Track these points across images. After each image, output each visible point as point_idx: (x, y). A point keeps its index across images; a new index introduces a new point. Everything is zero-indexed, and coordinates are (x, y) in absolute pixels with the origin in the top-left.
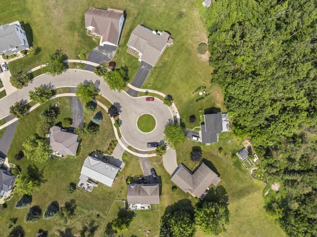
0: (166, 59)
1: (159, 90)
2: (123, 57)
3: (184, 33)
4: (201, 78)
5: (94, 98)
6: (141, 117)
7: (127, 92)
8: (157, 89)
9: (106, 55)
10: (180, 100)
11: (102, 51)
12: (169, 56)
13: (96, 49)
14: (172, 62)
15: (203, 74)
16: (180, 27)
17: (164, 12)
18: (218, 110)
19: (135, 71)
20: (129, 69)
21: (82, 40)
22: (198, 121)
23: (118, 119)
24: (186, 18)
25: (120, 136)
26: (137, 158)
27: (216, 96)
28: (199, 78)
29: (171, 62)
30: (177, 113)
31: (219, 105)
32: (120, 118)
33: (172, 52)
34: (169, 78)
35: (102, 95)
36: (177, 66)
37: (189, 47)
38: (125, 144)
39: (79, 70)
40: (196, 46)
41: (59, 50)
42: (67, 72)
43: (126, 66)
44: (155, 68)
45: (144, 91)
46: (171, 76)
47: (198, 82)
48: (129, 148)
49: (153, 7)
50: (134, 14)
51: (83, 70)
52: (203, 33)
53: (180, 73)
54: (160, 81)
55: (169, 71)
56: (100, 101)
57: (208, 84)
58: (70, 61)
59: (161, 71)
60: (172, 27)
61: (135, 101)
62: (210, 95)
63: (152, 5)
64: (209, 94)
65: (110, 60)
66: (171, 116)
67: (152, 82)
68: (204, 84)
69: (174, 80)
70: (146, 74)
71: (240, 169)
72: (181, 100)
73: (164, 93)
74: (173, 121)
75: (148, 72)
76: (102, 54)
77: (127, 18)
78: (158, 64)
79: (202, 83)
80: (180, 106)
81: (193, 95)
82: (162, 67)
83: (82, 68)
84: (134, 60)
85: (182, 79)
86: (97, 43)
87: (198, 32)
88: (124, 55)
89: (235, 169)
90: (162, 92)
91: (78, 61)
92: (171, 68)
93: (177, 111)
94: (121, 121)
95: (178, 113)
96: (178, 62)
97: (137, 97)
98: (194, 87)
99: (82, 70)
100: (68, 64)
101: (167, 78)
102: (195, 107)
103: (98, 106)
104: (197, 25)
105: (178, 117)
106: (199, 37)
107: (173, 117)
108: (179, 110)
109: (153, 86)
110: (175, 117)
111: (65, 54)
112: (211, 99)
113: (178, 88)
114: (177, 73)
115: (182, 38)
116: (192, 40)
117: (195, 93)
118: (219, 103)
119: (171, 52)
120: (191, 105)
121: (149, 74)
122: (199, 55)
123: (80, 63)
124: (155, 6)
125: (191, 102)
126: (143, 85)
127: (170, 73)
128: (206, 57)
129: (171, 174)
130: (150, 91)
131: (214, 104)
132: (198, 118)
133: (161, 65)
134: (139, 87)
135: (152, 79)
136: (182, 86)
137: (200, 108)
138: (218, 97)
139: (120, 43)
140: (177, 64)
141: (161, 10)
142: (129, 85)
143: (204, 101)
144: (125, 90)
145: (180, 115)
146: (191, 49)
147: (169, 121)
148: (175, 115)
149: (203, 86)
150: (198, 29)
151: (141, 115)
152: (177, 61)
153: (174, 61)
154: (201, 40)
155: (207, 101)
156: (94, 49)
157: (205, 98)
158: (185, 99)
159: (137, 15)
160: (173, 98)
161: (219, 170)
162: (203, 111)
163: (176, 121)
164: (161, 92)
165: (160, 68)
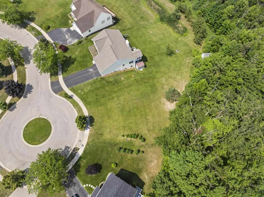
0: (122, 79)
1: (87, 103)
2: (80, 50)
3: (163, 69)
4: (147, 124)
5: (16, 66)
6: (39, 119)
7: (52, 83)
8: (85, 101)
9: (67, 38)
10: (100, 132)
11: (67, 34)
12: (128, 78)
13: (64, 29)
14: (126, 86)
15: (154, 123)
16: (163, 62)
17: (156, 41)
18: (141, 184)
19: (80, 68)
20: (76, 62)
21: (61, 16)
22: (101, 178)
23: (15, 103)
24: (175, 59)
27: (151, 161)
28: (145, 123)
29: (124, 85)
30: (83, 145)
31: (146, 177)
32: (17, 103)
33: (134, 77)
34: (109, 99)
35: (26, 70)
36: (128, 94)
37: (158, 84)
39: (32, 35)
40: (167, 88)
41: (34, 13)
42: (20, 30)
43: (75, 59)
44: (102, 78)
45: (70, 93)
46: (113, 98)
47: (140, 127)
49: (149, 32)
50: (125, 27)
51: (34, 38)
52: (183, 82)
53: (126, 103)
54: (96, 95)
55: (115, 92)
56: (19, 73)
57: (151, 139)
58: (33, 24)
59: (107, 86)
60: (154, 56)
61: (51, 97)
62: (143, 154)
63: (149, 30)
64: (143, 152)
65: (67, 44)
66: (73, 144)
67: (86, 90)
68: (146, 135)
69: (113, 105)
70: (88, 79)
72: (102, 134)
73: (88, 111)
74: (70, 153)
75: (92, 78)
76: (65, 36)
77: (116, 25)
78: (109, 77)
79: (144, 131)
80: (93, 140)
81: (121, 138)
82: (111, 82)
83: (35, 35)
84: (88, 59)
85: (122, 111)
86: (70, 26)
87: (178, 77)
88: (83, 49)
90: (87, 108)
91: (39, 29)
92: (120, 90)
93: (85, 144)
94: (15, 107)
95: (84, 147)
96: (132, 90)
97: (56, 93)
98: (131, 129)
100: (29, 25)
101: (107, 97)
102: (111, 155)
103: (11, 75)
104: (182, 70)
105: (80, 152)
106: (178, 83)
107: (74, 147)
108: (88, 144)
109: (84, 94)
110: (76, 150)
111: (35, 18)
112: (141, 160)
113: (109, 117)
114: (122, 100)
115: (157, 72)
116: (166, 80)
117: (126, 137)
118: (147, 174)
119: (133, 76)
120: (110, 149)
121: (91, 80)
122: (164, 100)
123: (38, 31)
124: (151, 32)
125: (113, 144)
126: (74, 87)
127: (114, 95)
128: (170, 106)
130: (76, 98)
131: (140, 170)
132: (104, 174)
133: (112, 80)
134: (68, 86)
135: (89, 88)
136: (117, 118)
137: (117, 162)
138: (153, 164)
139: (89, 37)
140: (130, 91)
141: (154, 39)
142: (60, 78)
143: (129, 156)
144: (51, 79)
145: (85, 152)
146: (160, 88)
147: (65, 149)
148: (78, 147)
149: (142, 136)
150: (181, 76)
151: (41, 117)
152: (133, 88)
153: (130, 86)
154: (177, 87)
155: (133, 159)
156: (61, 28)
157: (134, 153)
158: (107, 136)
159: (127, 29)
160: (94, 124)
162: (119, 169)
163: (73, 155)
164: (86, 106)
165: (108, 82)
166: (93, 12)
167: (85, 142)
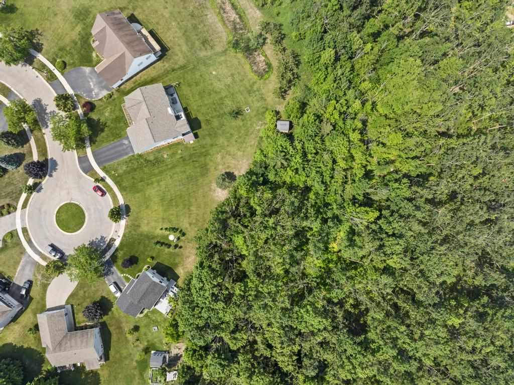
0: (165, 156)
1: (122, 189)
2: (111, 109)
3: (221, 140)
4: (189, 217)
5: (32, 131)
6: (70, 204)
7: (79, 158)
8: (120, 185)
9: (92, 87)
10: (137, 223)
11: (91, 79)
12: (174, 154)
13: (87, 70)
14: (169, 167)
15: (198, 215)
16: (224, 128)
17: (218, 90)
18: (176, 277)
19: (112, 139)
20: (106, 129)
21: (79, 42)
22: (137, 269)
23: (40, 183)
24: (241, 124)
25: (24, 206)
26: (23, 252)
27: (189, 257)
28: (187, 215)
29: (167, 165)
30: (119, 236)
31: (182, 271)
32: (43, 183)
33: (181, 154)
34: (148, 185)
35: (45, 136)
36: (171, 177)
37: (211, 164)
38: (23, 220)
39: (43, 79)
40: (222, 170)
41: (39, 32)
42: (24, 68)
43: (106, 124)
45: (102, 174)
46: (152, 183)
47: (181, 220)
48: (25, 230)
49: (211, 73)
50: (176, 63)
51: (47, 84)
52: (244, 161)
53: (167, 189)
54: (133, 178)
55: (155, 175)
56: (37, 141)
57: (191, 233)
58: (40, 57)
59: (145, 167)
60: (211, 119)
61: (80, 177)
62: (181, 250)
63: (211, 69)
64: (181, 247)
65: (92, 97)
66: (109, 234)
67: (121, 171)
68: (187, 229)
69: (152, 192)
70: (121, 156)
71: (141, 375)
72: (139, 226)
73: (124, 198)
74: (107, 243)
75: (127, 154)
76: (89, 82)
77: (162, 61)
78: (148, 153)
79: (184, 224)
80: (130, 232)
81: (158, 232)
82: (151, 161)
83: (48, 80)
84: (122, 124)
85: (163, 199)
86: (94, 63)
87: (240, 153)
88: (115, 107)
89: (135, 368)
90: (122, 195)
91: (51, 66)
92: (161, 173)
93: (121, 236)
94: (41, 188)
95: (120, 238)
96: (176, 173)
97: (86, 173)
98: (170, 221)
99: (46, 82)
100: (35, 60)
101: (146, 181)
102: (149, 249)
103: (28, 145)
104: (246, 144)
105: (117, 243)
106: (236, 163)
107: (110, 238)
108: (124, 235)
109: (118, 176)
110: (113, 240)
111: (42, 44)
112: (178, 255)
113: (147, 207)
114: (163, 187)
115: (212, 145)
116: (222, 158)
117: (164, 231)
118: (183, 269)
119: (180, 152)
120: (147, 242)
121: (126, 157)
122: (214, 185)
123: (50, 71)
124: (214, 73)
125: (149, 237)
126: (106, 165)
127: (154, 179)
128: (221, 195)
129: (48, 307)
130: (109, 181)
131: (176, 265)
132: (140, 267)
133: (151, 158)
134: (99, 164)
135: (124, 168)
136: (156, 208)
137: (154, 255)
138: (190, 260)
139: (122, 87)
140: (174, 174)
141: (218, 85)
142: (89, 151)
143: (167, 250)
144: (78, 153)
145: (121, 243)
146: (212, 169)
147: (101, 239)
148: (115, 238)
149: (181, 231)
150: (244, 151)
151: (72, 202)
152: (178, 170)
153: (174, 167)
154: (235, 168)
155: (171, 253)
156: (82, 67)
157: (171, 248)
158: (145, 229)
159: (179, 68)
160: (130, 214)
161: (112, 353)
162: (155, 262)
163: (109, 246)
164: (121, 192)
165: (147, 161)
166: (123, 56)
167: (121, 233)
